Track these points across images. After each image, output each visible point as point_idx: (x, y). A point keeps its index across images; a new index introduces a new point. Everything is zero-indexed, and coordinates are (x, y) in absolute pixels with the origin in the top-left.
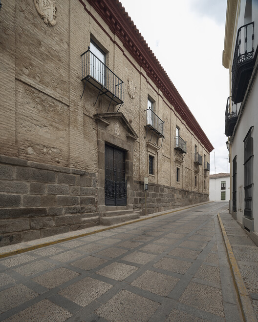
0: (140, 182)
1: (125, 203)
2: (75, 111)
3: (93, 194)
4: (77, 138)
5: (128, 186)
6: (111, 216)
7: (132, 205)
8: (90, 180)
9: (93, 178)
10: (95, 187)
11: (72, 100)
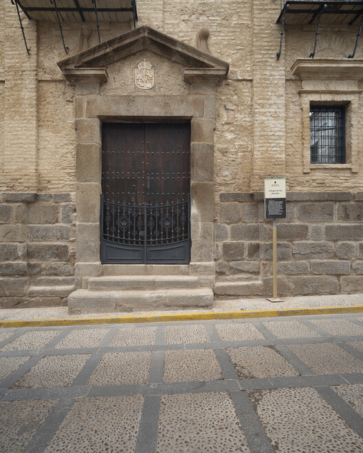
0: (252, 195)
1: (186, 259)
2: (16, 85)
3: (62, 238)
4: (20, 133)
5: (194, 210)
6: (100, 290)
7: (212, 263)
8: (55, 209)
9: (64, 204)
10: (70, 222)
11: (9, 67)
